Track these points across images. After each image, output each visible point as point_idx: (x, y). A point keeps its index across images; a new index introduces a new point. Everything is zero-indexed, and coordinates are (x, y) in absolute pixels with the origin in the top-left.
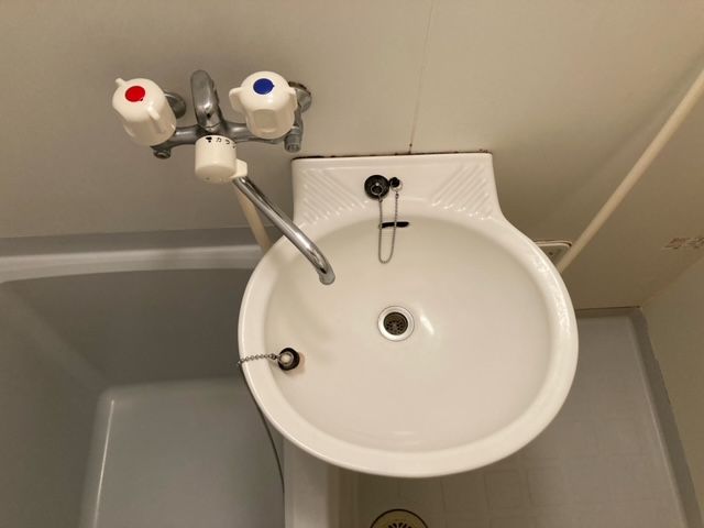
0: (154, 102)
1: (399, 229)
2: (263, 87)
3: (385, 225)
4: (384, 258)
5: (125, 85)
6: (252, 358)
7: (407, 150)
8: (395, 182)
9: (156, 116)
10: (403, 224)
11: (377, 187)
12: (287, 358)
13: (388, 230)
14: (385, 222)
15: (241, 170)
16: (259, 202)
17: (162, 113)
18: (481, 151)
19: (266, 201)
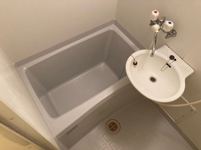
0: (156, 15)
1: (169, 67)
2: (170, 23)
3: (167, 64)
4: (162, 70)
5: (156, 11)
6: (132, 56)
7: (182, 58)
8: (175, 60)
9: (155, 16)
10: (170, 67)
11: (172, 58)
12: (135, 63)
13: (167, 66)
14: (168, 63)
15: (157, 31)
16: (154, 43)
17: (156, 16)
18: (193, 69)
19: (155, 44)
